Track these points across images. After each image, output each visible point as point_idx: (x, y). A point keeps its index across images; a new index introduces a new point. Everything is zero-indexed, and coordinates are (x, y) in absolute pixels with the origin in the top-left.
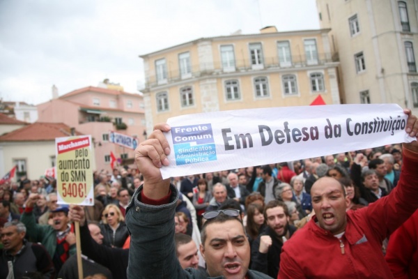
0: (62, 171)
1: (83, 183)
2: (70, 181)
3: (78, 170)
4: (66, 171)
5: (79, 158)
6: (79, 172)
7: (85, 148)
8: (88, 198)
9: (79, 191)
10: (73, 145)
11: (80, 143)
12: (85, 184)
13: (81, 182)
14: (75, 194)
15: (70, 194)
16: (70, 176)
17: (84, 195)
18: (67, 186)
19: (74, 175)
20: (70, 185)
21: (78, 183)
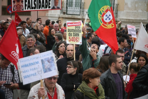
0: (69, 32)
1: (78, 37)
2: (72, 36)
3: (76, 33)
4: (71, 33)
5: (76, 29)
6: (77, 33)
7: (79, 26)
8: (80, 42)
9: (76, 40)
10: (74, 24)
11: (77, 24)
12: (79, 38)
13: (77, 37)
14: (74, 41)
15: (72, 41)
16: (73, 35)
17: (78, 41)
18: (71, 38)
19: (74, 34)
20: (72, 37)
21: (76, 37)
